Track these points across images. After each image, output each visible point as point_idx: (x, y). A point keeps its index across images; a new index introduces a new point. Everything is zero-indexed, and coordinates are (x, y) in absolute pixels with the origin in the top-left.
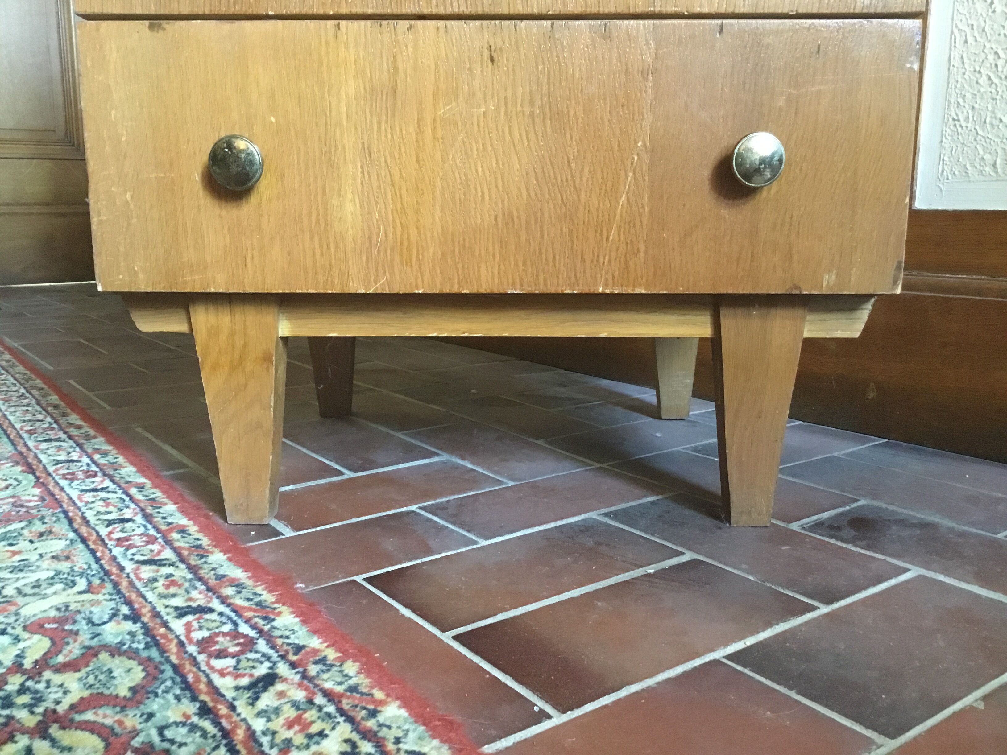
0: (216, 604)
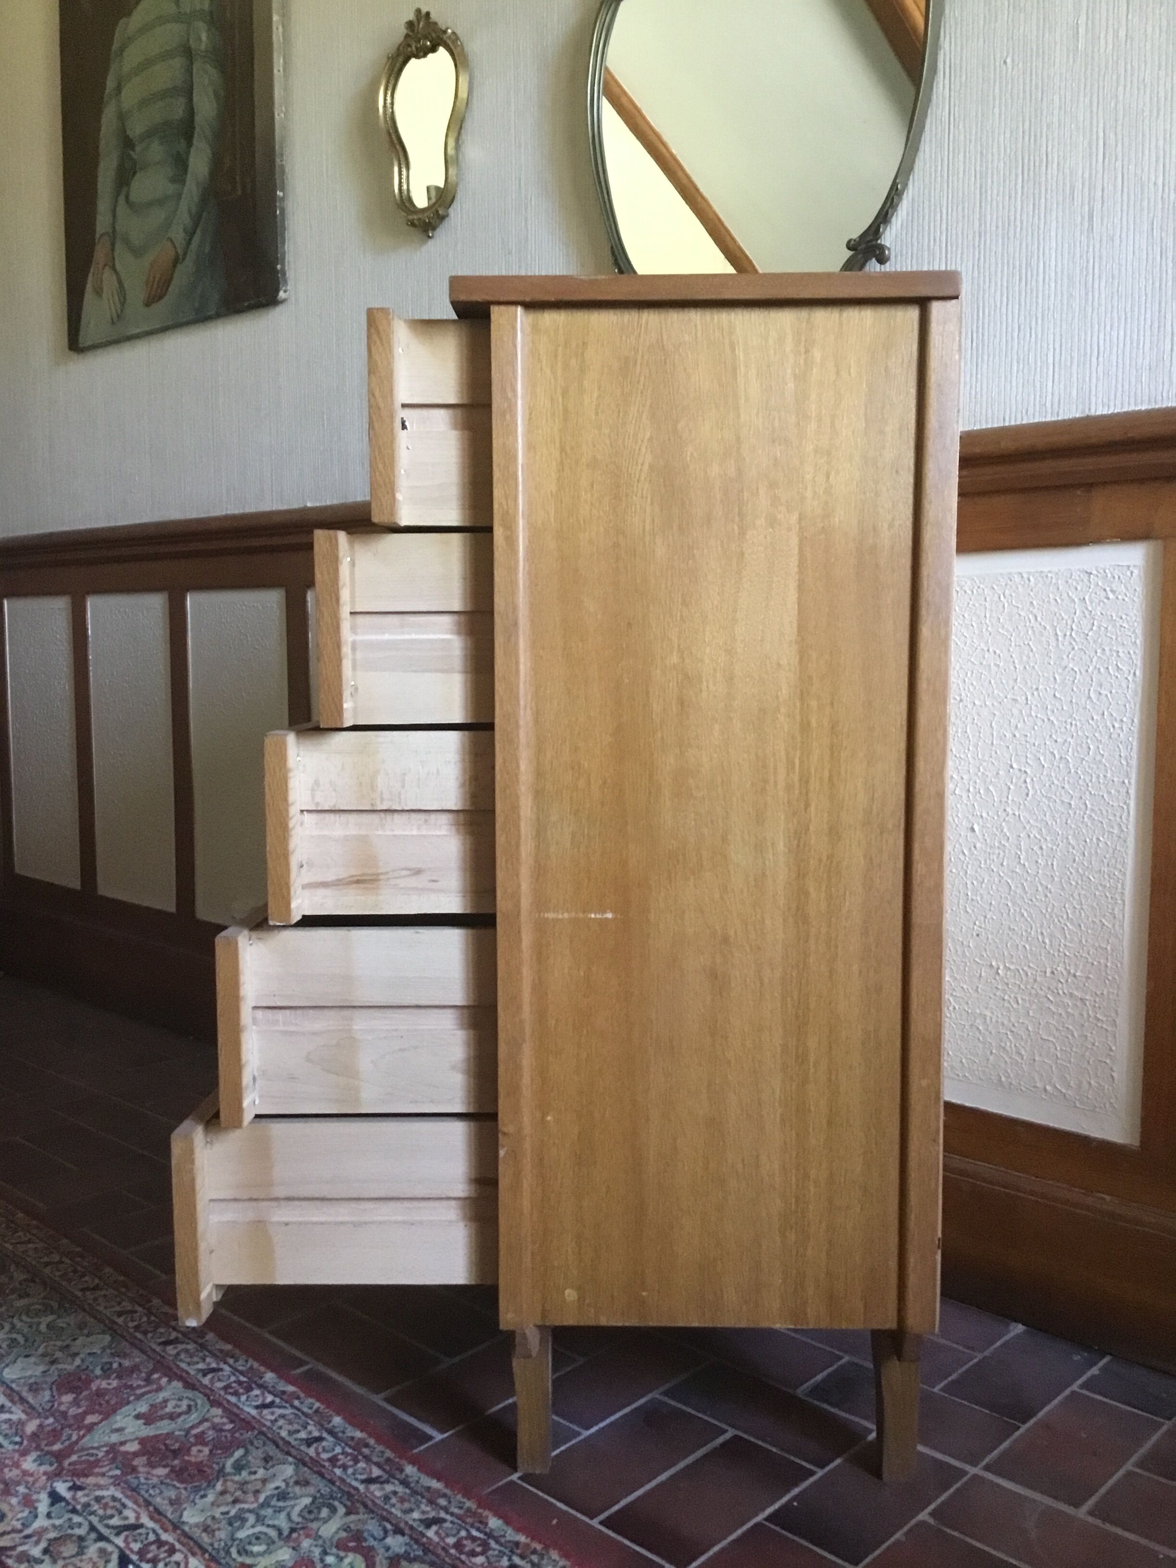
0: (442, 1514)
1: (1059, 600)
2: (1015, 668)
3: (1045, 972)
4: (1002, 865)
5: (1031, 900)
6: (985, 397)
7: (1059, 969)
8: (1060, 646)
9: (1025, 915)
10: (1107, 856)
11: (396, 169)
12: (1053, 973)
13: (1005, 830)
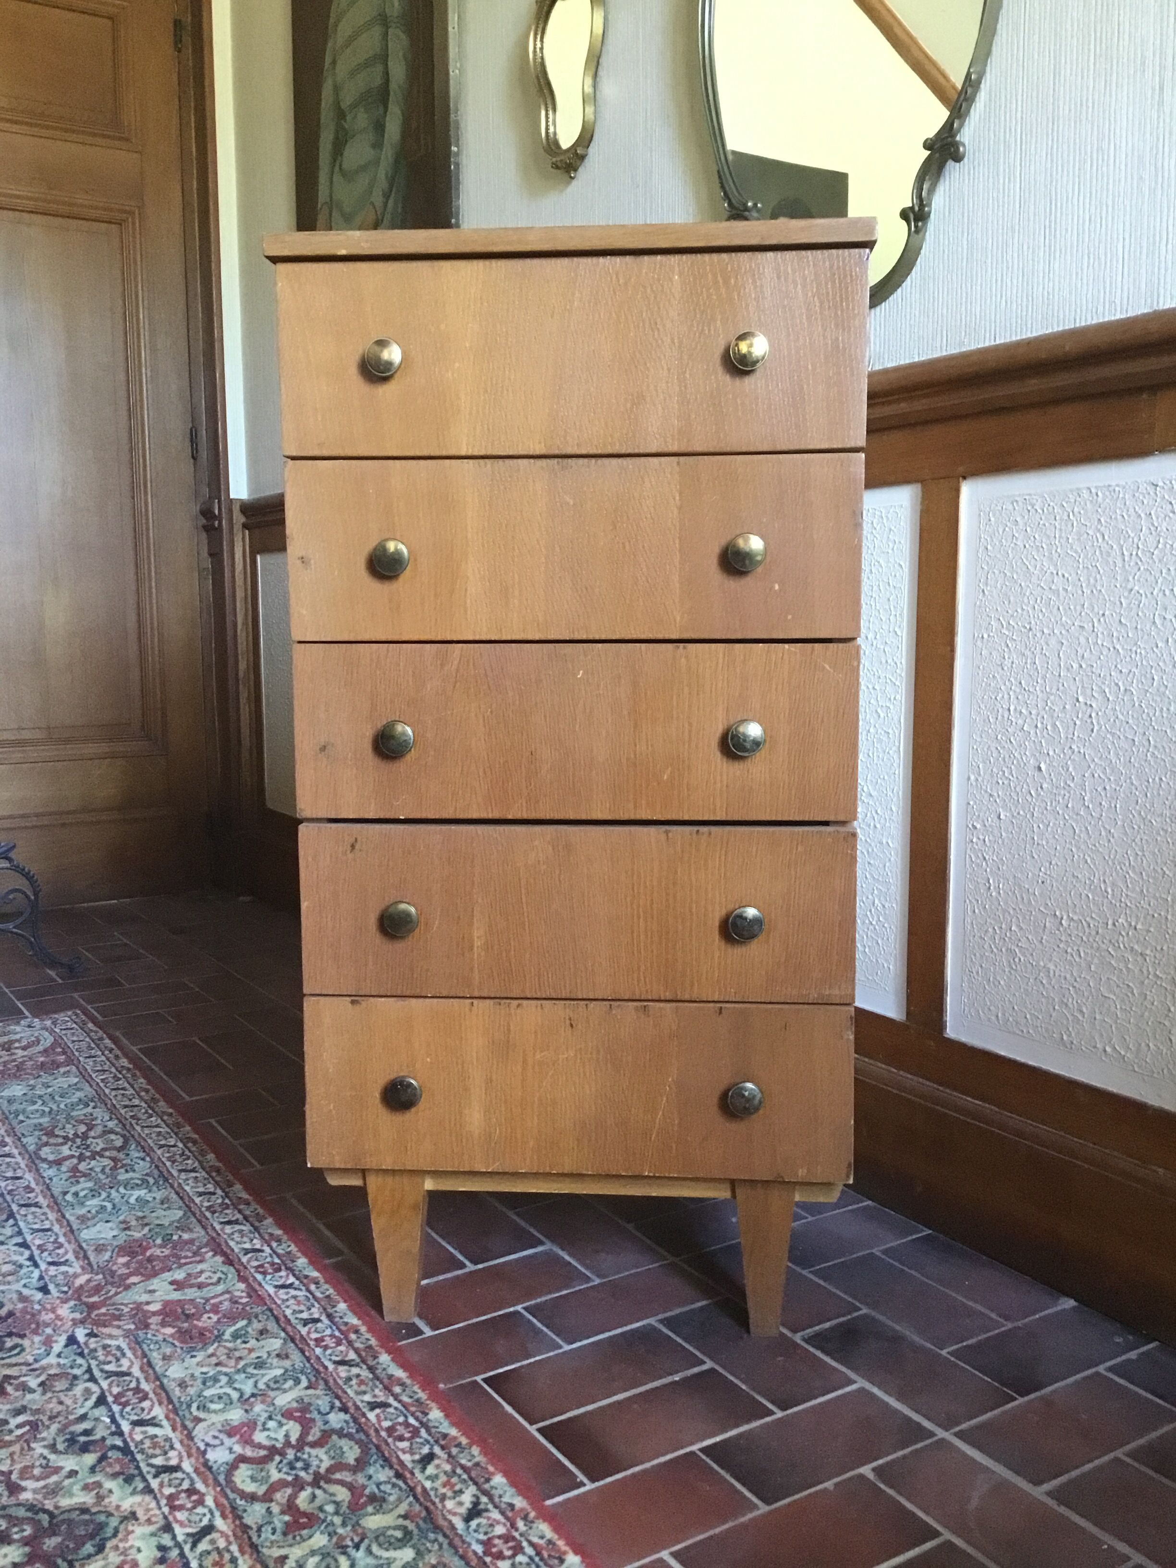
0: (391, 1400)
1: (1125, 516)
2: (1083, 592)
3: (1107, 924)
4: (1067, 807)
5: (1095, 846)
6: (1056, 297)
7: (1120, 921)
8: (1127, 567)
9: (1089, 861)
10: (1169, 798)
11: (543, 113)
12: (1114, 925)
13: (1071, 769)
